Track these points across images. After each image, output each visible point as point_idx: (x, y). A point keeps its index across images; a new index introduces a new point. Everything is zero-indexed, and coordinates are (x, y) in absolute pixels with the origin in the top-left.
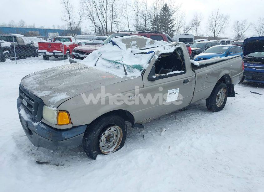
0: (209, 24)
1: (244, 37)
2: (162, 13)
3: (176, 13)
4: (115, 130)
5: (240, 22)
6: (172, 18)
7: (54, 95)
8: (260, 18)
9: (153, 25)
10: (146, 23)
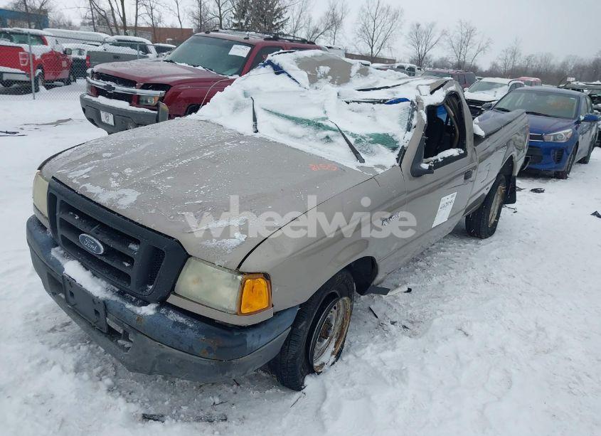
0: (360, 26)
1: (430, 60)
5: (423, 27)
6: (281, 4)
8: (460, 21)
9: (236, 17)
10: (222, 12)
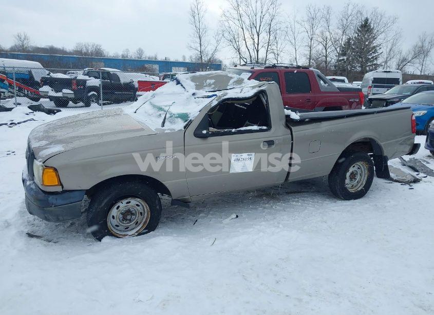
2: (358, 35)
3: (383, 34)
4: (137, 205)
6: (375, 43)
7: (48, 147)
9: (340, 55)
10: (327, 53)
